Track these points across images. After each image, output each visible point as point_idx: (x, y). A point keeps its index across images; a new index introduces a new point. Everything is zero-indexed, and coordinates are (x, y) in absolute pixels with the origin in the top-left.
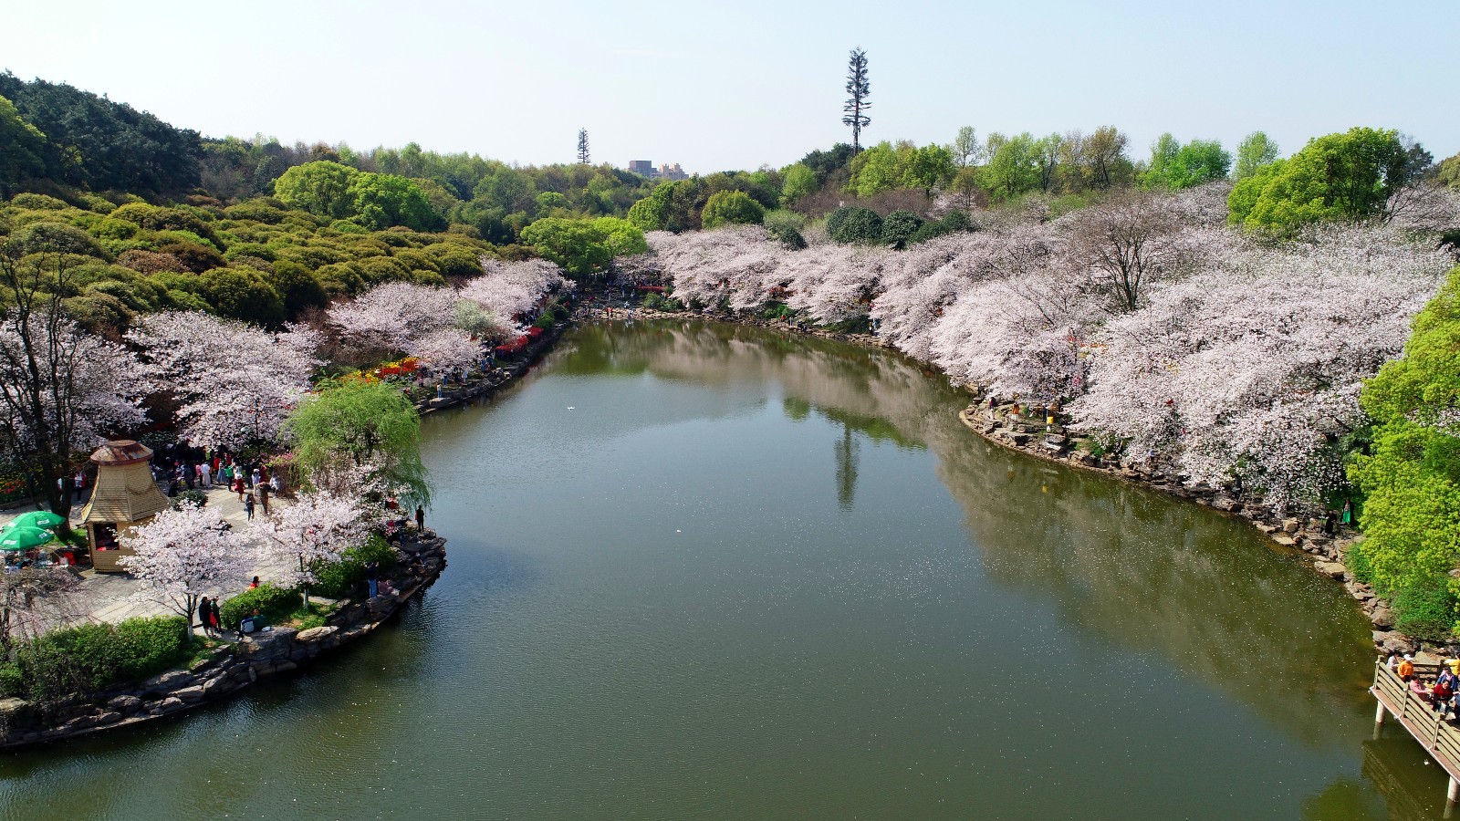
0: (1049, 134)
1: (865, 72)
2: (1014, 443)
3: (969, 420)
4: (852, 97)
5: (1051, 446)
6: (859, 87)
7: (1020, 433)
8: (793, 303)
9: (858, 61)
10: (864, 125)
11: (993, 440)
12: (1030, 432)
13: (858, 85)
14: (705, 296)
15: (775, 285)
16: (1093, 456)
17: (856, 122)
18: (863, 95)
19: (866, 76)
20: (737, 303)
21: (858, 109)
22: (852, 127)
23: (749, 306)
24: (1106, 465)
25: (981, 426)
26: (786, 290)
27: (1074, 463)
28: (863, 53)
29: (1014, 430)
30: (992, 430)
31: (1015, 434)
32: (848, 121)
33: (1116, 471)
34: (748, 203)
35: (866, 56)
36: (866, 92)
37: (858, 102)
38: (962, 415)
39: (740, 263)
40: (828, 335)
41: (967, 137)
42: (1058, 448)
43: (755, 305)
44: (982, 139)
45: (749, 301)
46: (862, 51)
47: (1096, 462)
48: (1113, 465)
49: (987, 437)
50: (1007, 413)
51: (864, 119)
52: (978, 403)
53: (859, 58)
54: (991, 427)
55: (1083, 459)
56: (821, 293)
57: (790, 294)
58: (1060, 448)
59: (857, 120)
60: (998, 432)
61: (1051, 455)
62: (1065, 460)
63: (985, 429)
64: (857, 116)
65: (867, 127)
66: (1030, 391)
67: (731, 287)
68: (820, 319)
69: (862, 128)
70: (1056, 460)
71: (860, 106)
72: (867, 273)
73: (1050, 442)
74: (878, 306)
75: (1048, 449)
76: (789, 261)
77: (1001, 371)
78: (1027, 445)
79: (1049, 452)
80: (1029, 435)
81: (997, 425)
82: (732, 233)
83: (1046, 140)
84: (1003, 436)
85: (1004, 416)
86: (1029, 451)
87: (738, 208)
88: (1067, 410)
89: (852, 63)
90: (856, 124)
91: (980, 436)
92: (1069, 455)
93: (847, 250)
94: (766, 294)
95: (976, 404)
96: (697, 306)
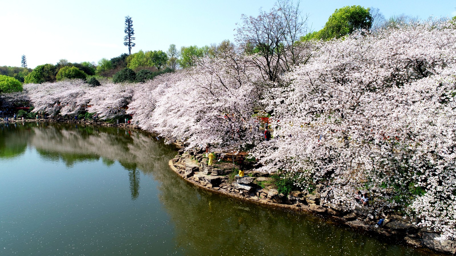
0: (204, 46)
1: (132, 25)
2: (210, 185)
3: (175, 166)
4: (127, 34)
5: (242, 187)
6: (130, 31)
7: (213, 177)
8: (90, 110)
9: (129, 21)
10: (133, 46)
11: (194, 182)
12: (221, 175)
13: (129, 30)
14: (48, 110)
15: (83, 102)
16: (282, 194)
17: (129, 44)
18: (131, 34)
19: (132, 27)
20: (64, 112)
21: (130, 40)
22: (128, 47)
23: (71, 113)
24: (293, 201)
25: (183, 171)
26: (88, 104)
27: (264, 201)
28: (131, 18)
29: (209, 173)
30: (192, 174)
31: (210, 177)
32: (126, 44)
33: (304, 207)
34: (78, 72)
35: (132, 19)
36: (132, 33)
37: (130, 37)
38: (171, 163)
39: (66, 93)
40: (108, 125)
41: (173, 48)
42: (248, 188)
43: (72, 112)
44: (178, 49)
45: (70, 111)
46: (130, 17)
47: (284, 200)
48: (300, 201)
49: (188, 180)
50: (201, 160)
51: (132, 44)
52: (181, 153)
53: (129, 20)
54: (191, 172)
55: (273, 198)
56: (104, 104)
57: (90, 106)
58: (250, 188)
59: (130, 44)
60: (197, 176)
61: (243, 194)
62: (255, 198)
63: (187, 173)
64: (130, 43)
65: (134, 47)
66: (220, 141)
67: (61, 104)
68: (103, 117)
69: (132, 47)
70: (247, 199)
71: (130, 39)
72: (127, 94)
73: (241, 184)
74: (131, 107)
75: (239, 189)
76: (90, 92)
77: (195, 127)
78: (221, 186)
79: (241, 192)
80: (221, 177)
81: (195, 170)
82: (67, 83)
83: (203, 48)
84: (200, 179)
85: (199, 162)
86: (223, 191)
87: (73, 74)
88: (251, 155)
89: (126, 22)
90: (129, 45)
91: (182, 179)
92: (258, 193)
93: (118, 85)
94: (78, 107)
95: (180, 154)
96: (46, 115)
